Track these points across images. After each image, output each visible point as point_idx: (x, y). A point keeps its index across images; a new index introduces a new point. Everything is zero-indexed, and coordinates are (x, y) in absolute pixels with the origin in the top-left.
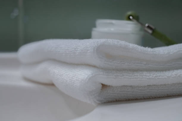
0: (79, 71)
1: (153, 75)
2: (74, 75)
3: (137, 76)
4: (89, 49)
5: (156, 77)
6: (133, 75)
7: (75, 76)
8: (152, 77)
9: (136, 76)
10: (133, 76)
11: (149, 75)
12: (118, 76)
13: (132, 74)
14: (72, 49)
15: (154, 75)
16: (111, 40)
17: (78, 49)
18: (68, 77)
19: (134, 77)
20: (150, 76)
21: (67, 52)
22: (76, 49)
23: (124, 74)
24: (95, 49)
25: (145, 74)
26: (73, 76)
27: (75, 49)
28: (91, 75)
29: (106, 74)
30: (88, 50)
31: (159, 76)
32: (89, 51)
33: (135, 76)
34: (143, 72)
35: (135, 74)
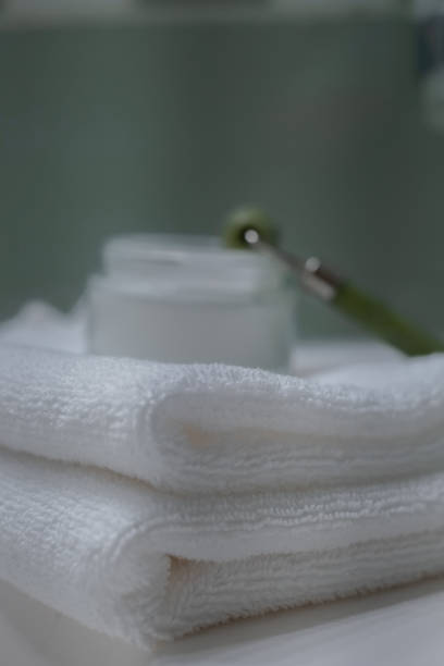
0: (71, 502)
1: (374, 502)
2: (50, 520)
3: (315, 514)
4: (119, 414)
5: (385, 508)
6: (300, 511)
7: (55, 521)
8: (372, 510)
9: (310, 517)
10: (299, 517)
11: (358, 504)
12: (240, 522)
13: (296, 509)
14: (36, 401)
15: (379, 504)
16: (208, 368)
17: (64, 404)
18: (22, 523)
19: (304, 520)
20: (363, 507)
21: (12, 411)
22: (56, 406)
23: (265, 511)
24: (147, 418)
25: (343, 504)
26: (46, 524)
27: (49, 403)
28: (134, 531)
29: (194, 519)
30: (112, 419)
31: (398, 505)
32: (117, 425)
33: (305, 514)
34: (334, 495)
35: (306, 508)
